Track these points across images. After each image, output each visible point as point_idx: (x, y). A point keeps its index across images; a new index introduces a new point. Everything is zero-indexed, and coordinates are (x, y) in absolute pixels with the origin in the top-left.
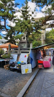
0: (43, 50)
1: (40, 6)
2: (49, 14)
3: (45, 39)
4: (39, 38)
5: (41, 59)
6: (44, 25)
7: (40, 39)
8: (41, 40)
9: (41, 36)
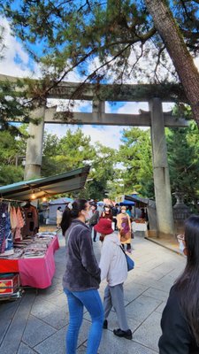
0: (28, 206)
1: (28, 38)
2: (57, 69)
3: (40, 163)
4: (17, 156)
5: (11, 252)
6: (39, 106)
7: (20, 161)
8: (24, 163)
9: (25, 149)
